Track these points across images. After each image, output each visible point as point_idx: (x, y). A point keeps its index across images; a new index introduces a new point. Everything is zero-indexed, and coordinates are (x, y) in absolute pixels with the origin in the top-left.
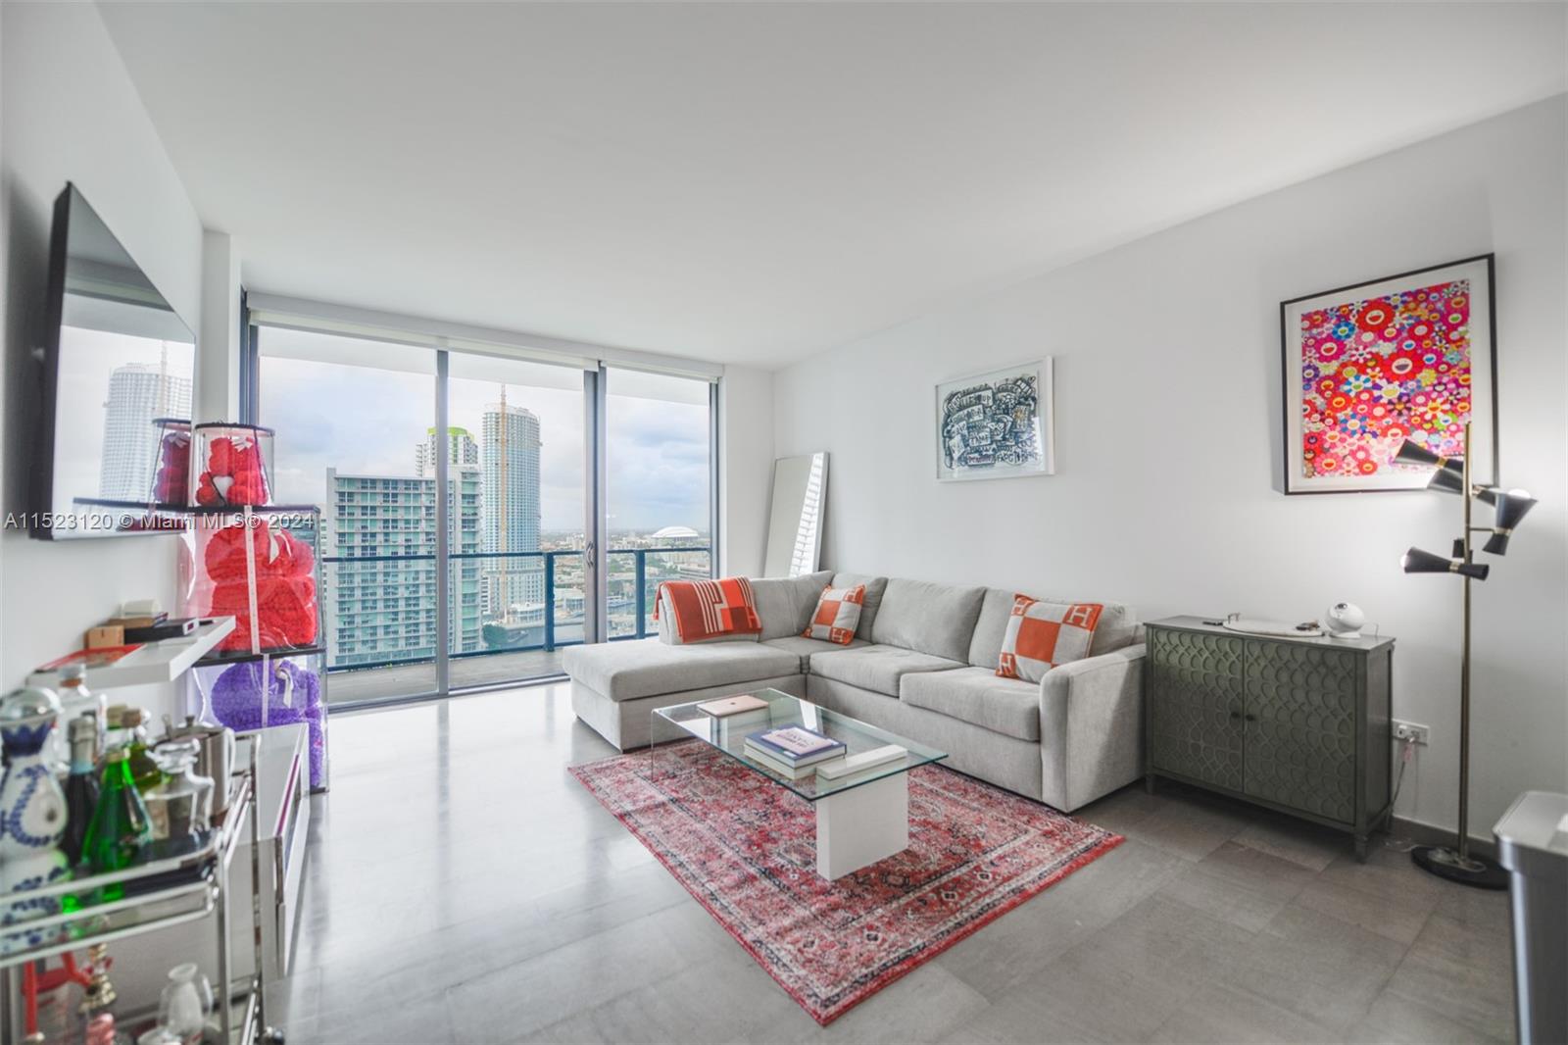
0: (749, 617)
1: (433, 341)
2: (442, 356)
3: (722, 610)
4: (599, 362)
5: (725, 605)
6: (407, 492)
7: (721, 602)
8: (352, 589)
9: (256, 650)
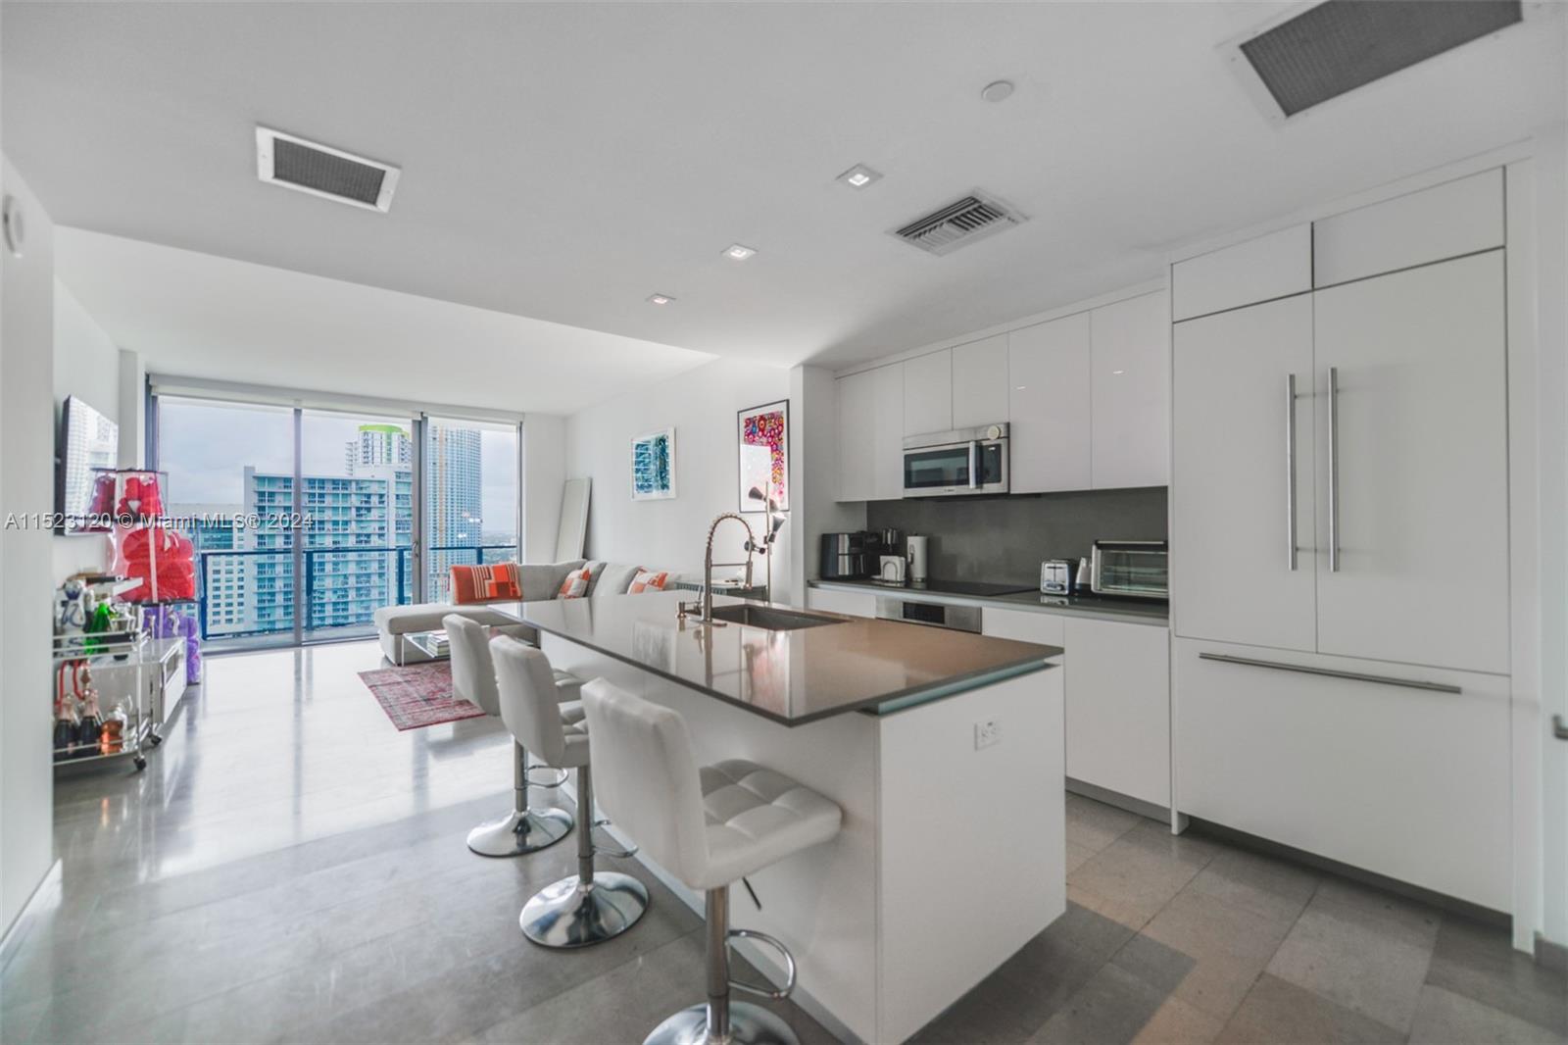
0: (511, 589)
1: (292, 403)
2: (298, 412)
3: (490, 585)
4: (422, 413)
5: (493, 581)
6: (335, 492)
7: (490, 578)
8: (273, 594)
9: (155, 601)
